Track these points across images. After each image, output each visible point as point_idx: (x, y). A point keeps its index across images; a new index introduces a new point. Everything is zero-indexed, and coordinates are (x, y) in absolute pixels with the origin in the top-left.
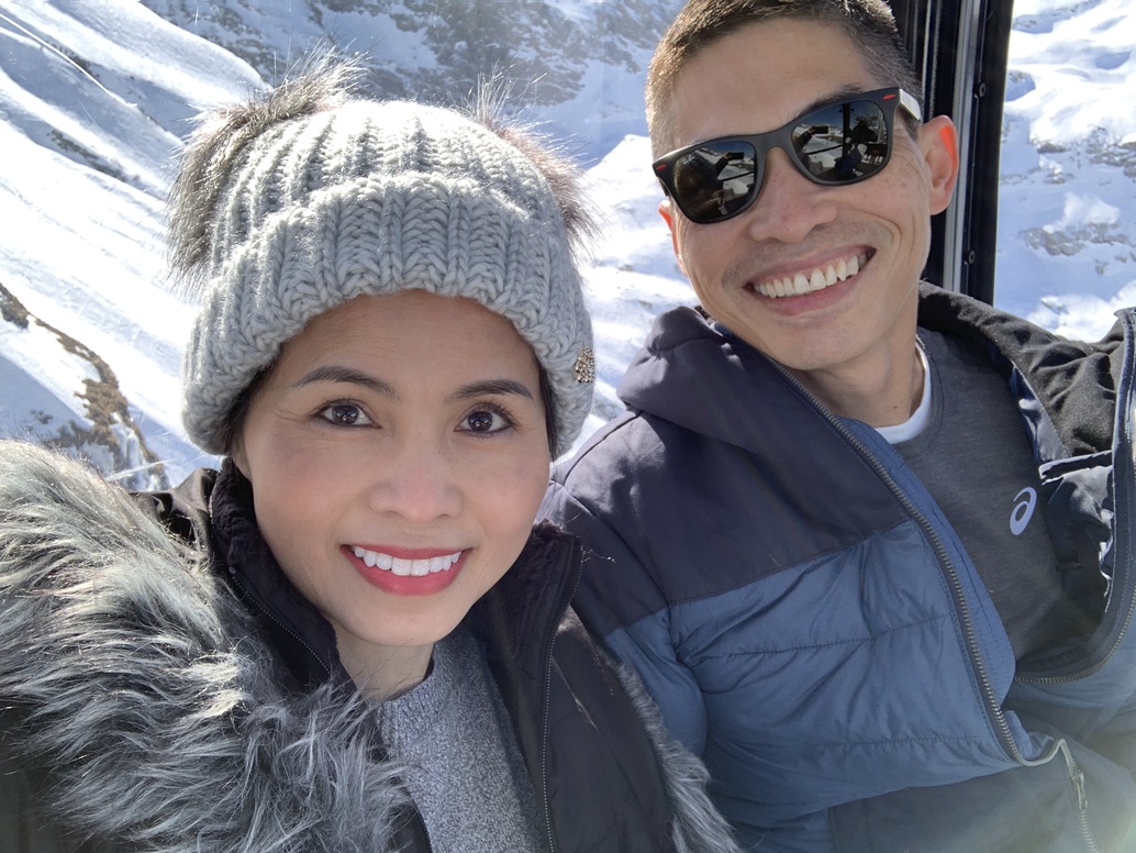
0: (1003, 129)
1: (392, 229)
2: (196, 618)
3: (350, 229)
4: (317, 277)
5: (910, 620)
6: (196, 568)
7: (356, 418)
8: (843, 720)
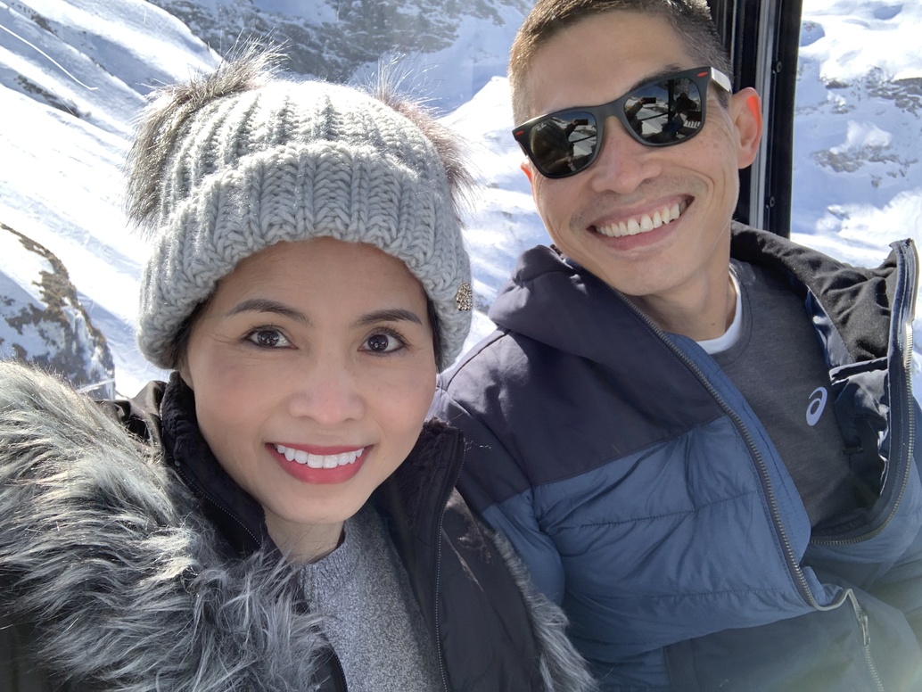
0: (798, 69)
1: (305, 187)
2: (152, 500)
3: (271, 188)
4: (245, 228)
5: (726, 496)
6: (150, 461)
7: (277, 340)
8: (673, 576)
